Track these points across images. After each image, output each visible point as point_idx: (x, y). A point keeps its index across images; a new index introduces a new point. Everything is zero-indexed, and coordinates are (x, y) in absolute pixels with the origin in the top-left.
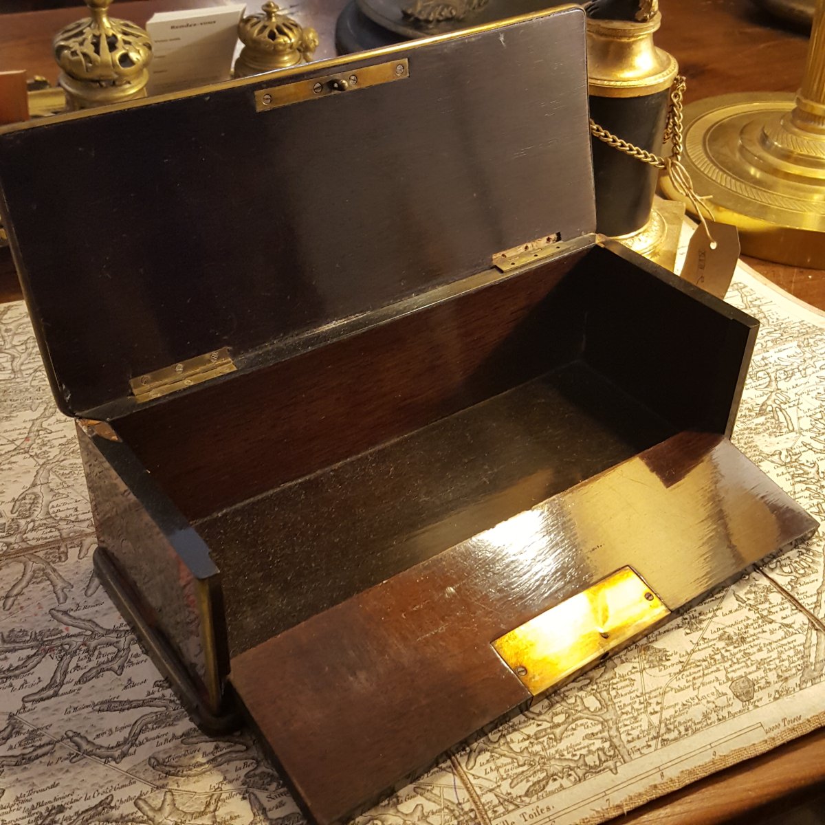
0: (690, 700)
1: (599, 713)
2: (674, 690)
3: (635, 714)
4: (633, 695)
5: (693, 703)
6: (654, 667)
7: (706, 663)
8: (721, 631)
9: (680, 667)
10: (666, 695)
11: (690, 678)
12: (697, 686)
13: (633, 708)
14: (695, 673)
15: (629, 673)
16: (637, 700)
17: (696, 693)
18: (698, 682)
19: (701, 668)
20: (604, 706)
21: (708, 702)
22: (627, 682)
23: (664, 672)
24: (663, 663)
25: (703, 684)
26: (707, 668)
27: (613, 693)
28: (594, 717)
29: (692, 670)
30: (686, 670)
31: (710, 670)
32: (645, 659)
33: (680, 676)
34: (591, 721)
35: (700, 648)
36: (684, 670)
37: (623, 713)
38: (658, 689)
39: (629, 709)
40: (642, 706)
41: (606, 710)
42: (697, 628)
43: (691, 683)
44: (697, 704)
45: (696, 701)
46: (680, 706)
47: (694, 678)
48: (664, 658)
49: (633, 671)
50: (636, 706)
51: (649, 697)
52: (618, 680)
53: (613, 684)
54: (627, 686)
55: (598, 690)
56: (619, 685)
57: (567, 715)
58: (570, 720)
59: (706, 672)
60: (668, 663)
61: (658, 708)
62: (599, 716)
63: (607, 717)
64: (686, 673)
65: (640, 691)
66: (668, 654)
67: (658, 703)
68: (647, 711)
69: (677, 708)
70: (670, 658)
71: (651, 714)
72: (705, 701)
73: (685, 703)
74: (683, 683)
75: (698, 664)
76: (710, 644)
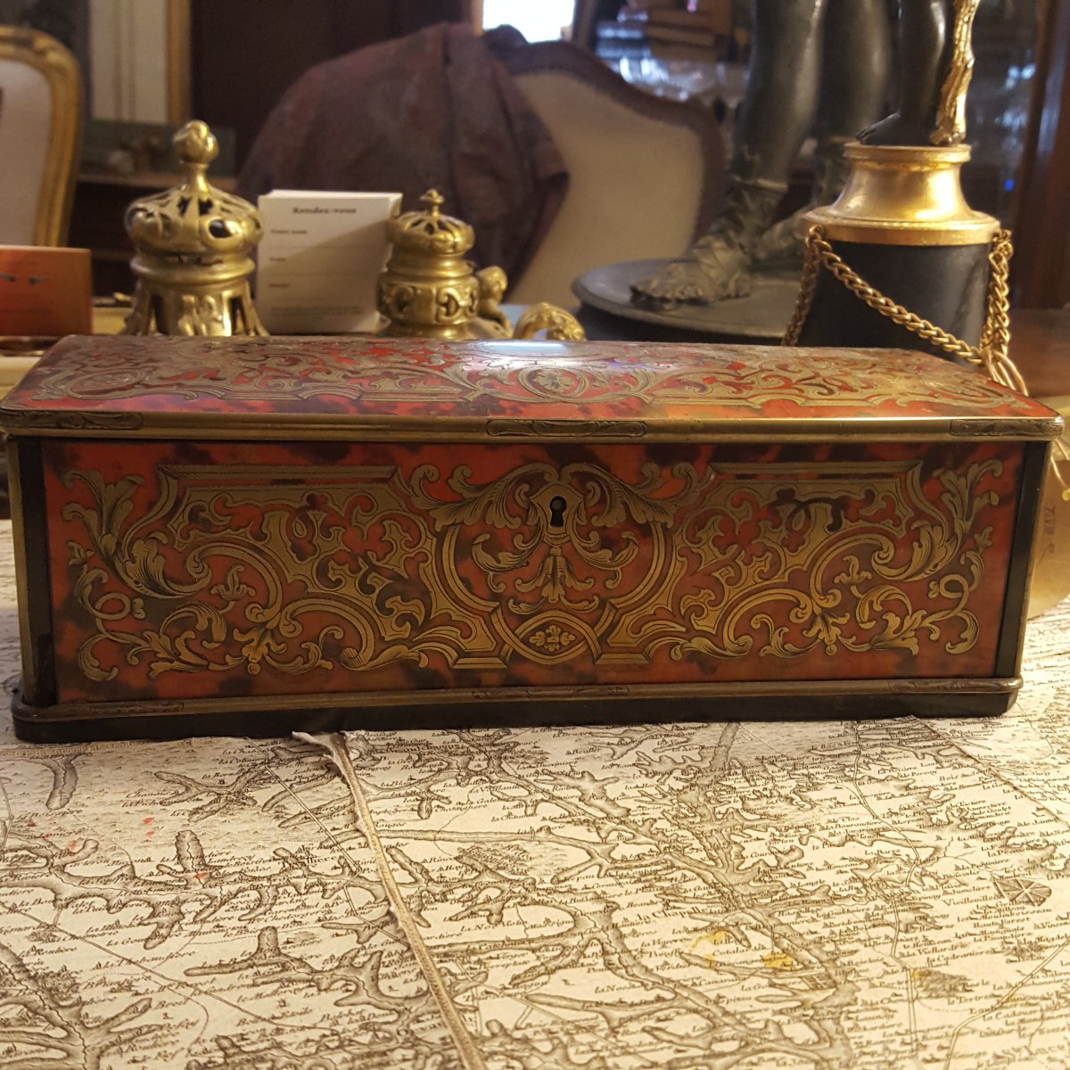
0: (1012, 1052)
1: (813, 1048)
2: (977, 1034)
3: (892, 1058)
4: (892, 1031)
5: (1017, 1057)
6: (938, 997)
7: (1049, 1003)
9: (993, 1002)
10: (960, 1038)
11: (1016, 1019)
12: (1028, 1032)
13: (886, 1049)
14: (1025, 1013)
15: (885, 1001)
16: (899, 1039)
17: (1025, 1042)
18: (1031, 1027)
19: (1038, 1008)
20: (823, 1038)
21: (1051, 1059)
22: (880, 1012)
23: (956, 1006)
24: (959, 995)
25: (1041, 1031)
26: (1049, 1008)
27: (849, 1024)
28: (801, 1052)
29: (1018, 1009)
30: (1006, 1008)
31: (1056, 1014)
32: (921, 986)
33: (993, 1014)
34: (794, 1057)
35: (1037, 981)
36: (1001, 1007)
37: (864, 1054)
38: (943, 1028)
39: (879, 1048)
40: (908, 1048)
41: (828, 1045)
42: (1032, 956)
43: (1015, 1027)
44: (1027, 1059)
45: (1025, 1054)
46: (989, 1057)
47: (1022, 1021)
48: (960, 988)
49: (894, 999)
50: (895, 1046)
51: (924, 1038)
52: (861, 1008)
53: (849, 1012)
54: (879, 1017)
55: (817, 1018)
56: (861, 1016)
57: (743, 1043)
58: (749, 1050)
59: (1048, 1014)
60: (968, 995)
61: (942, 1054)
62: (812, 1051)
63: (830, 1054)
64: (1004, 1012)
65: (906, 1026)
66: (969, 983)
67: (941, 1048)
68: (916, 1056)
69: (983, 1059)
70: (974, 989)
71: (927, 1061)
72: (1046, 1056)
73: (1000, 1054)
74: (996, 1025)
75: (1032, 1001)
76: (1057, 978)
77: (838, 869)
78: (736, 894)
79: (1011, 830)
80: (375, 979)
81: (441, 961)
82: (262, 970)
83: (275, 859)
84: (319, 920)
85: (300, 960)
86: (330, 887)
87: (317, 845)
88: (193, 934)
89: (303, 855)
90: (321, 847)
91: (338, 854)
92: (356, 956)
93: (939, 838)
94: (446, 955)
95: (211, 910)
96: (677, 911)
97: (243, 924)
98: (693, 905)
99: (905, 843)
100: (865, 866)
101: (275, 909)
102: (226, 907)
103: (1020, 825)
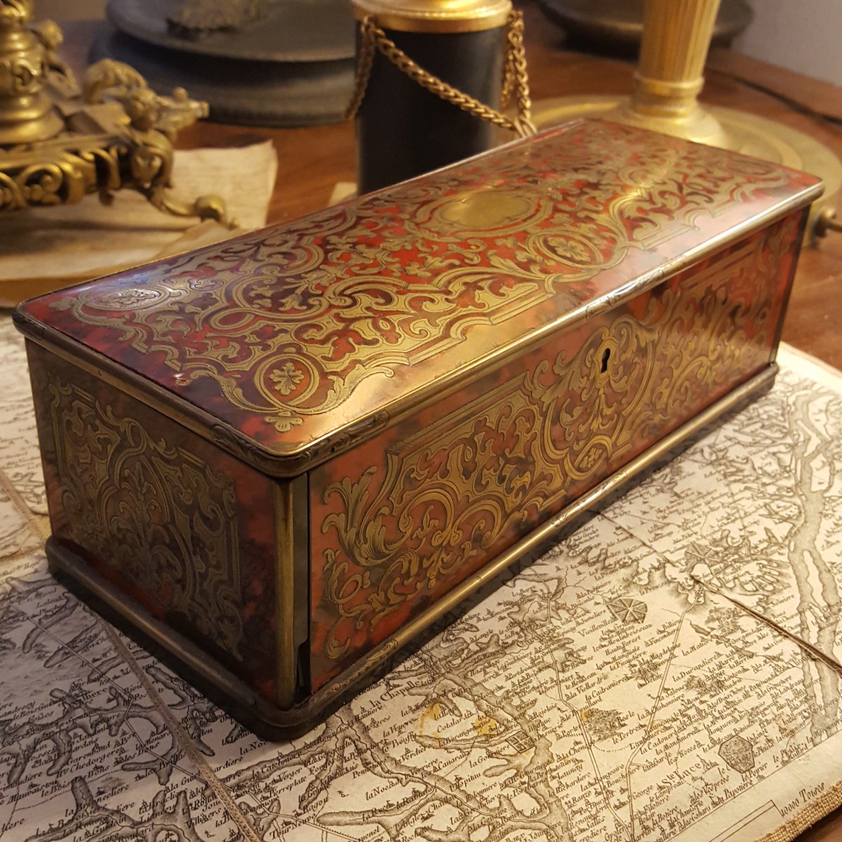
0: (668, 780)
1: (539, 817)
2: (641, 769)
3: (594, 812)
4: (584, 783)
5: (673, 784)
6: (605, 738)
7: (677, 723)
8: (687, 677)
9: (642, 733)
10: (632, 776)
11: (661, 747)
12: (673, 757)
13: (588, 803)
14: (666, 739)
15: (572, 752)
16: (592, 789)
17: (673, 767)
18: (673, 751)
19: (672, 731)
20: (544, 806)
21: (694, 779)
22: (572, 765)
23: (621, 744)
24: (618, 731)
25: (680, 753)
26: (681, 730)
27: (554, 784)
28: (533, 824)
29: (661, 736)
30: (652, 737)
31: (685, 733)
32: (590, 729)
33: (646, 746)
34: (530, 831)
35: (664, 702)
36: (649, 737)
37: (575, 813)
38: (617, 769)
39: (581, 804)
40: (601, 797)
41: (548, 811)
42: (652, 676)
43: (663, 755)
44: (679, 784)
45: (677, 779)
46: (655, 790)
47: (666, 747)
48: (617, 724)
49: (577, 748)
50: (592, 799)
51: (608, 782)
52: (558, 764)
53: (552, 770)
54: (573, 771)
55: (531, 783)
56: (561, 771)
57: (491, 827)
58: (497, 833)
59: (681, 735)
60: (624, 730)
61: (624, 798)
62: (539, 821)
63: (552, 821)
64: (653, 741)
65: (593, 776)
66: (621, 716)
67: (623, 791)
68: (609, 803)
69: (652, 794)
70: (626, 722)
71: (617, 807)
72: (690, 777)
73: (662, 784)
74: (651, 756)
75: (667, 725)
76: (676, 695)
77: (498, 616)
78: (434, 660)
79: (604, 551)
80: (190, 824)
81: (238, 796)
82: (91, 828)
83: (55, 702)
84: (117, 762)
85: (118, 811)
86: (112, 721)
87: (85, 679)
88: (15, 798)
89: (77, 692)
90: (89, 681)
91: (107, 685)
92: (164, 801)
93: (558, 569)
94: (239, 786)
95: (19, 769)
96: (398, 689)
97: (53, 778)
98: (408, 680)
99: (536, 578)
100: (516, 609)
101: (75, 755)
102: (31, 763)
103: (609, 546)
